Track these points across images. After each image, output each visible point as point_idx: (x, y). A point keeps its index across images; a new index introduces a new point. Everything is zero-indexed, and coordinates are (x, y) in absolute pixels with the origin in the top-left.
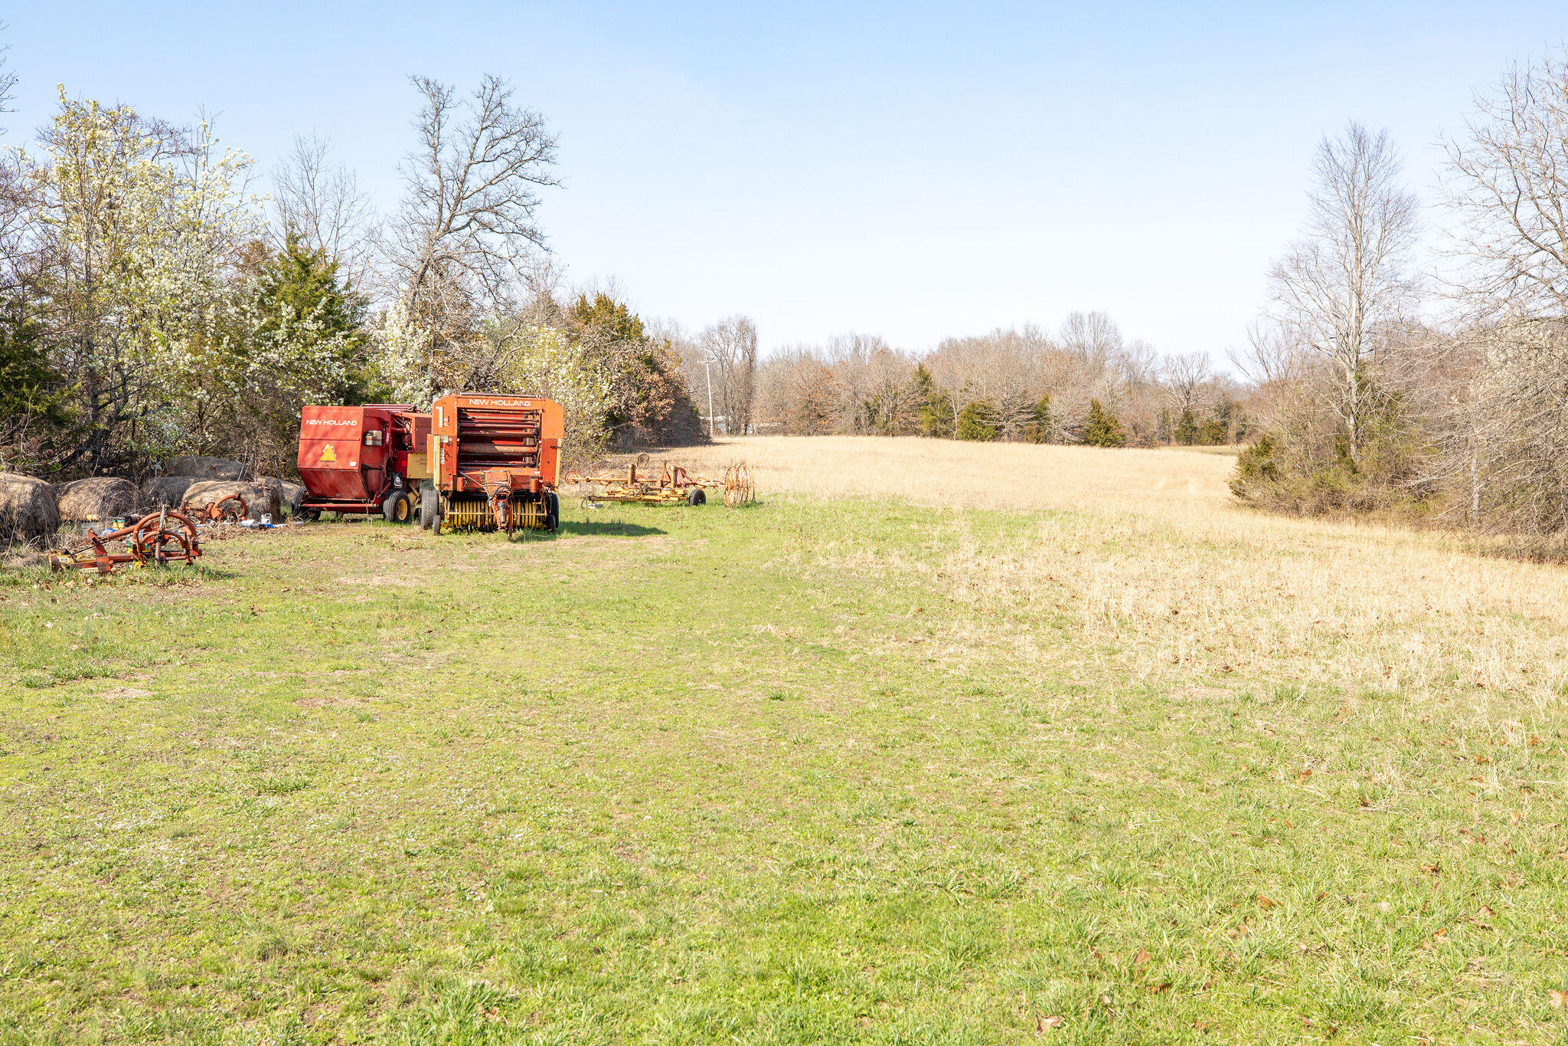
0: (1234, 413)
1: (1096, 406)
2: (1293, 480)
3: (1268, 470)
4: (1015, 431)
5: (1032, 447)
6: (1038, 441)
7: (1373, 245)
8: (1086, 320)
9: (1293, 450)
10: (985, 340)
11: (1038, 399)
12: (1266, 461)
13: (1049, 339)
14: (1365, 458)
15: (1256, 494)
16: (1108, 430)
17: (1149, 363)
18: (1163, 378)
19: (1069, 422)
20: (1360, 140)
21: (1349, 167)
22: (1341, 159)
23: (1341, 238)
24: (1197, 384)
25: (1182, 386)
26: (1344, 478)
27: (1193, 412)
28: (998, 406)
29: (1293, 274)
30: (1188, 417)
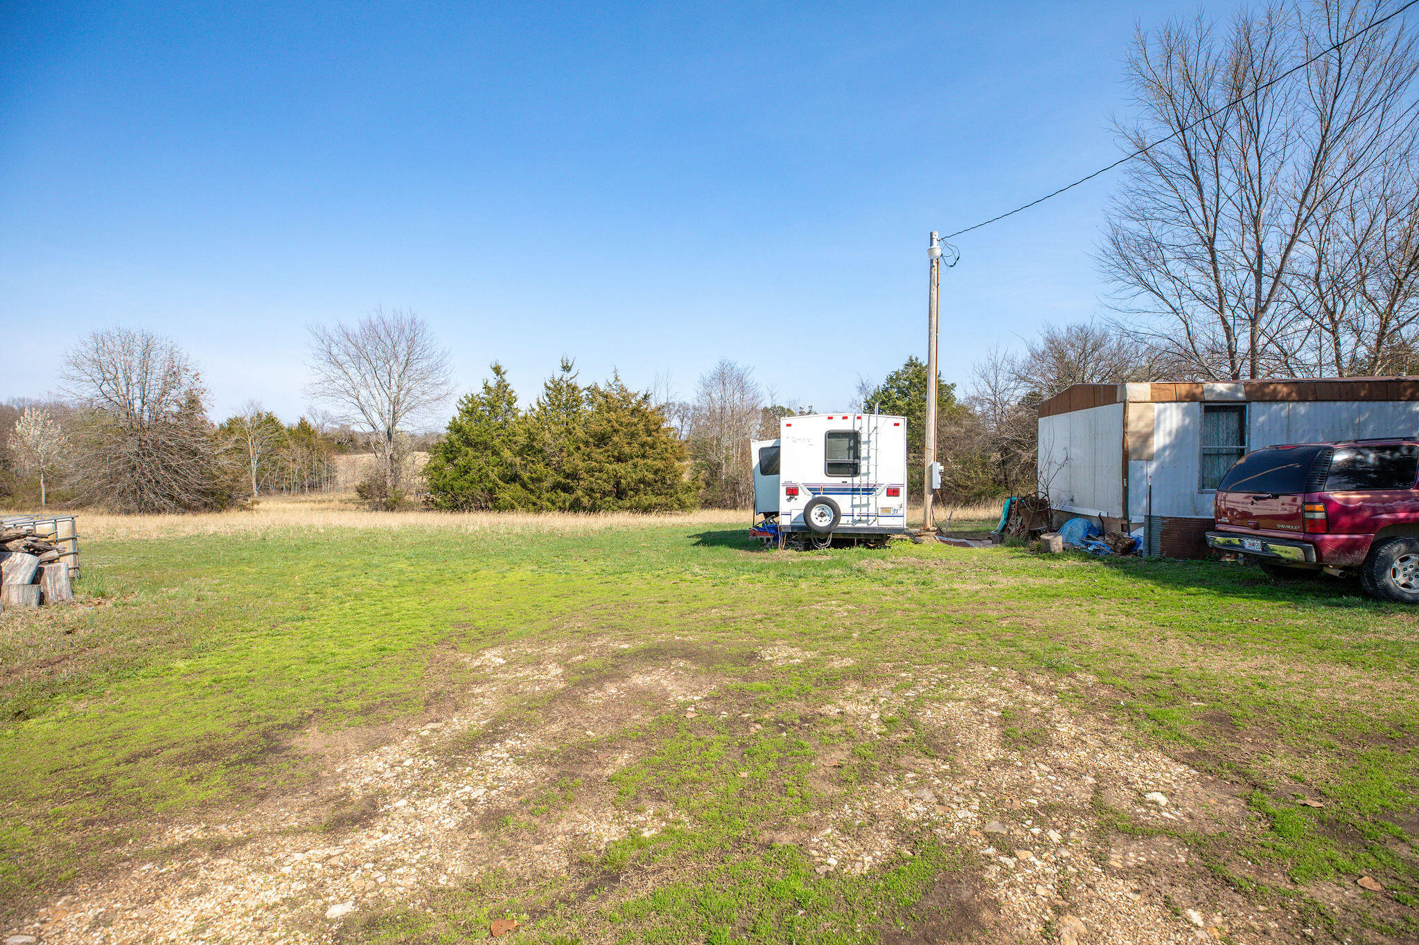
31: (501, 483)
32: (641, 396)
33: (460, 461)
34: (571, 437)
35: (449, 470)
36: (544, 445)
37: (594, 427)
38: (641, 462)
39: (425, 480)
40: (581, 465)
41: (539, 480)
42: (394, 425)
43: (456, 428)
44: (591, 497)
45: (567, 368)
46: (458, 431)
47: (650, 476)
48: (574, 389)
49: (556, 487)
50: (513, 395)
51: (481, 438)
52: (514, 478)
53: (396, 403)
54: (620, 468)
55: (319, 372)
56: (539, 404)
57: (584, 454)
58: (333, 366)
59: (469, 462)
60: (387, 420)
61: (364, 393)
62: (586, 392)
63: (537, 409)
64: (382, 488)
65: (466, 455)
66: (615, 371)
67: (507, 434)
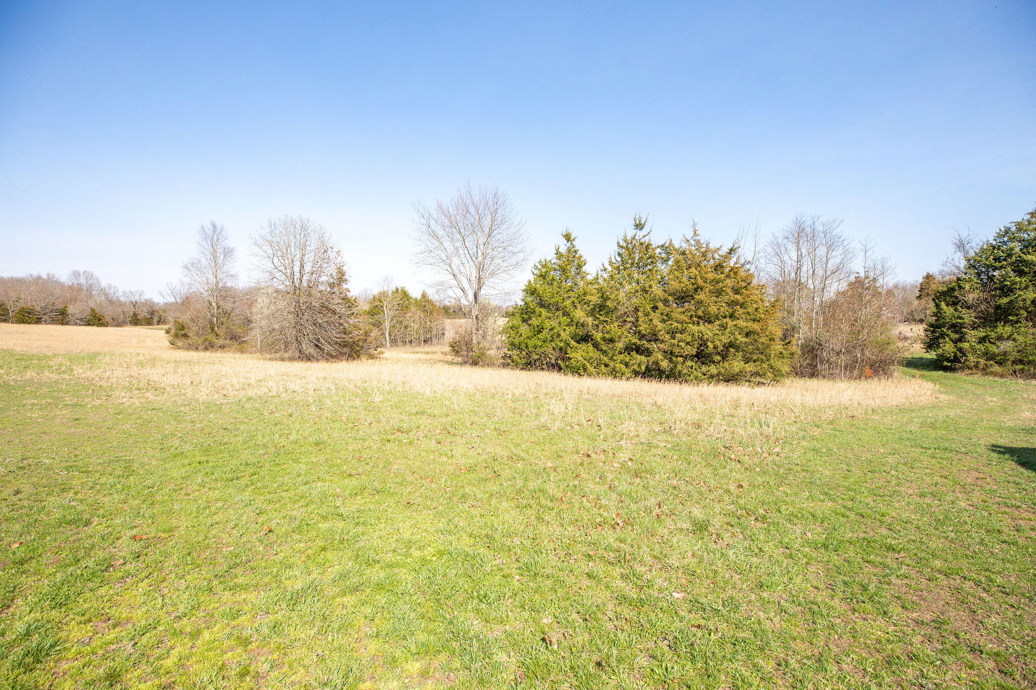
0: (156, 313)
1: (93, 310)
2: (193, 339)
3: (185, 336)
4: (49, 320)
5: (60, 327)
6: (62, 324)
7: (220, 262)
8: (82, 274)
9: (194, 328)
10: (23, 278)
11: (61, 306)
12: (183, 332)
13: (62, 280)
14: (222, 331)
15: (180, 344)
16: (99, 320)
17: (114, 293)
18: (122, 299)
19: (80, 316)
20: (215, 227)
21: (211, 235)
22: (208, 232)
23: (209, 258)
24: (139, 303)
25: (132, 302)
26: (214, 338)
27: (137, 313)
28: (38, 309)
29: (191, 268)
30: (135, 315)
31: (573, 343)
32: (725, 250)
33: (535, 322)
34: (647, 296)
35: (524, 329)
36: (618, 304)
37: (675, 285)
38: (731, 323)
39: (503, 338)
40: (660, 326)
41: (612, 341)
42: (480, 288)
43: (531, 291)
44: (671, 360)
45: (639, 226)
46: (532, 293)
47: (741, 339)
48: (648, 247)
49: (630, 349)
50: (582, 260)
51: (554, 300)
52: (585, 339)
53: (480, 268)
54: (707, 330)
55: (420, 243)
56: (611, 263)
57: (662, 314)
58: (430, 237)
59: (542, 322)
60: (474, 285)
61: (456, 261)
62: (658, 250)
63: (610, 268)
64: (468, 344)
65: (540, 316)
66: (694, 225)
67: (577, 295)
